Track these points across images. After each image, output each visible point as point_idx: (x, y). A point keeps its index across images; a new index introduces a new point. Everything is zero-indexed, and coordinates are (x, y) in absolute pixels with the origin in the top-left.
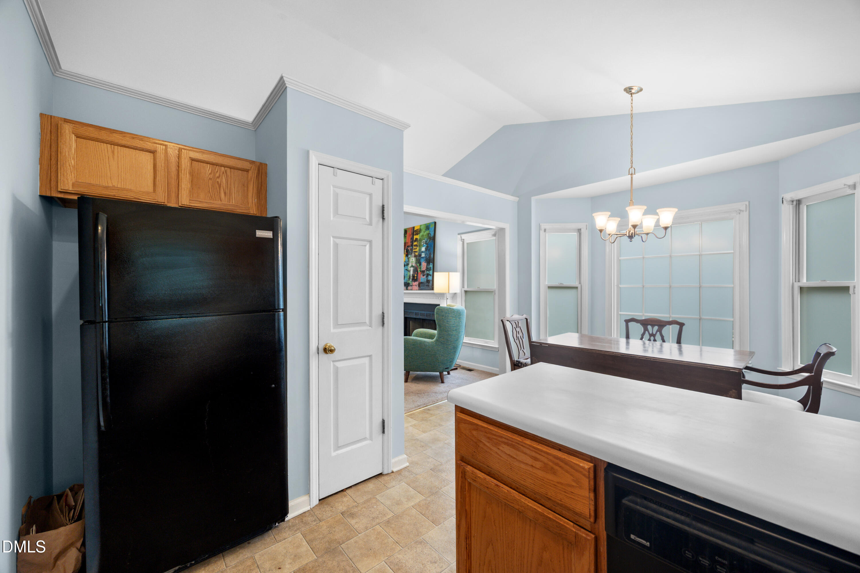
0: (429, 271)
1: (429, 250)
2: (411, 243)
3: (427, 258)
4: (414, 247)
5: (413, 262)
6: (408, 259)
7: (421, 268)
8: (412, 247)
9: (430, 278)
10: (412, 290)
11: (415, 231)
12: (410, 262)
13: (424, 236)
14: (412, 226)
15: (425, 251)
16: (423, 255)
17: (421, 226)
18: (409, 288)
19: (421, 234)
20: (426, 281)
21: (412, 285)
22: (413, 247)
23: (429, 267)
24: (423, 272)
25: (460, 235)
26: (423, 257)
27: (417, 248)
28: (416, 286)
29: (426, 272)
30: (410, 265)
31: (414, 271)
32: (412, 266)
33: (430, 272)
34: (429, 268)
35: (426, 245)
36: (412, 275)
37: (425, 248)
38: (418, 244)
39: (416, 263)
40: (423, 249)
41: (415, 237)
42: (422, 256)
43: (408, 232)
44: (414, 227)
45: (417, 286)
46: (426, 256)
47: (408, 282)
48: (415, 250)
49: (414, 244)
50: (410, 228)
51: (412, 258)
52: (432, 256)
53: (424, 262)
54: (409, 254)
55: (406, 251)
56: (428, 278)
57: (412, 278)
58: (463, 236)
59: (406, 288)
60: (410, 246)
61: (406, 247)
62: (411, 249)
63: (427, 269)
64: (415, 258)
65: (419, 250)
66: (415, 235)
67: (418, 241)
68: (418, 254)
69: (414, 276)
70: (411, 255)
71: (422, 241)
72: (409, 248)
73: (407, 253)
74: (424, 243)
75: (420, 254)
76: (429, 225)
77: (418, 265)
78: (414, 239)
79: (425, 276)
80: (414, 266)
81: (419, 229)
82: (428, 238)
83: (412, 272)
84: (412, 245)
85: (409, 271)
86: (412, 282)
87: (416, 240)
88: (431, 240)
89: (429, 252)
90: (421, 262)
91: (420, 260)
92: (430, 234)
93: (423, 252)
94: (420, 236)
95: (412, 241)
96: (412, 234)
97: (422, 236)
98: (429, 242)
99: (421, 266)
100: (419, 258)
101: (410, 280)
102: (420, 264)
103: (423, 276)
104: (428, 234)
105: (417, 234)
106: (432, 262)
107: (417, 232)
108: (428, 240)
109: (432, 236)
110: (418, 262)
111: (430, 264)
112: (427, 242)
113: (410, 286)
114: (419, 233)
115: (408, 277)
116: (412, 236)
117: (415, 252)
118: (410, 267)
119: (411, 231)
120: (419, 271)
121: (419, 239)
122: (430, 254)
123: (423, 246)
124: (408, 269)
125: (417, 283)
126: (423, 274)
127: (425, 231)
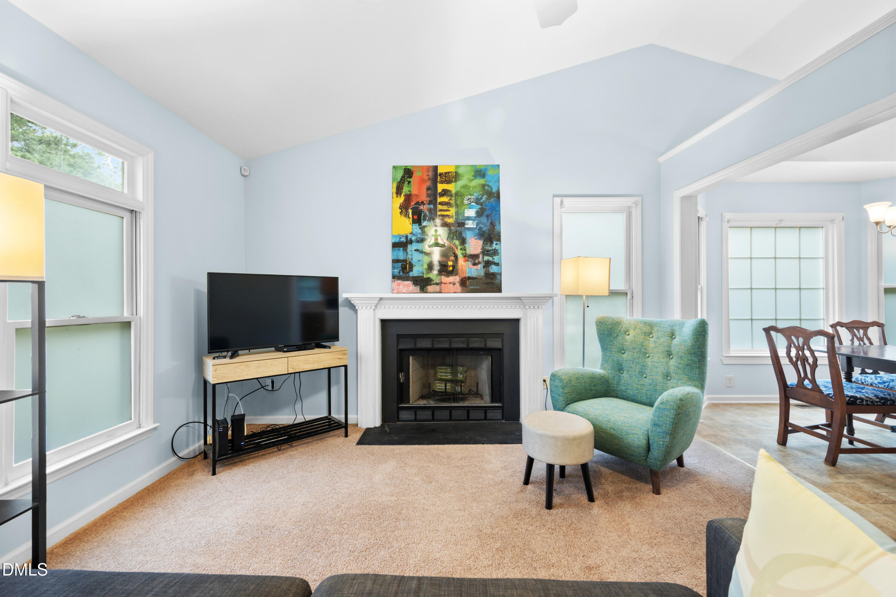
0: (492, 257)
1: (487, 216)
2: (428, 196)
3: (483, 231)
4: (440, 207)
5: (440, 235)
6: (423, 228)
7: (465, 250)
8: (432, 206)
9: (493, 269)
10: (441, 292)
11: (441, 174)
12: (427, 235)
13: (471, 188)
14: (431, 163)
15: (476, 217)
16: (470, 224)
17: (457, 167)
18: (430, 288)
19: (460, 183)
20: (483, 274)
21: (441, 283)
22: (435, 207)
23: (490, 248)
24: (474, 257)
25: (560, 198)
26: (469, 229)
27: (450, 209)
28: (454, 284)
29: (483, 258)
30: (430, 240)
31: (444, 255)
32: (437, 244)
33: (494, 257)
34: (490, 250)
35: (479, 207)
36: (440, 262)
37: (477, 212)
38: (452, 202)
39: (450, 237)
40: (471, 213)
41: (441, 187)
42: (466, 226)
43: (417, 174)
44: (436, 168)
45: (458, 285)
46: (480, 227)
47: (425, 277)
48: (443, 213)
49: (440, 200)
50: (421, 168)
51: (436, 228)
52: (497, 227)
53: (476, 239)
54: (424, 220)
55: (410, 211)
56: (490, 268)
57: (437, 268)
58: (565, 200)
59: (418, 288)
60: (425, 202)
61: (413, 204)
62: (430, 210)
63: (485, 252)
64: (446, 229)
65: (457, 214)
66: (442, 182)
67: (451, 196)
68: (455, 221)
69: (443, 263)
70: (432, 222)
71: (463, 197)
72: (421, 207)
73: (416, 217)
74: (470, 202)
75: (461, 221)
76: (483, 168)
77: (457, 242)
78: (439, 190)
79: (479, 266)
80: (442, 244)
81: (451, 172)
82: (481, 193)
83: (436, 256)
84: (433, 201)
85: (428, 254)
86: (439, 277)
87: (445, 193)
88: (493, 199)
89: (488, 220)
90: (464, 238)
91: (461, 233)
92: (488, 186)
93: (469, 218)
94: (455, 186)
95: (433, 194)
96: (429, 179)
97: (465, 187)
98: (485, 202)
99: (467, 246)
100: (458, 228)
101: (431, 272)
102: (463, 241)
103: (475, 264)
104: (483, 186)
105: (449, 182)
106: (499, 240)
107: (446, 177)
108: (484, 197)
109: (494, 190)
110: (455, 238)
111: (495, 243)
112: (480, 200)
113: (434, 284)
114: (454, 180)
115: (426, 266)
116: (429, 183)
117: (444, 216)
118: (429, 246)
119: (426, 174)
120: (460, 256)
121: (454, 192)
122: (492, 224)
123: (469, 206)
124: (424, 251)
125: (456, 279)
126: (475, 261)
127: (472, 178)
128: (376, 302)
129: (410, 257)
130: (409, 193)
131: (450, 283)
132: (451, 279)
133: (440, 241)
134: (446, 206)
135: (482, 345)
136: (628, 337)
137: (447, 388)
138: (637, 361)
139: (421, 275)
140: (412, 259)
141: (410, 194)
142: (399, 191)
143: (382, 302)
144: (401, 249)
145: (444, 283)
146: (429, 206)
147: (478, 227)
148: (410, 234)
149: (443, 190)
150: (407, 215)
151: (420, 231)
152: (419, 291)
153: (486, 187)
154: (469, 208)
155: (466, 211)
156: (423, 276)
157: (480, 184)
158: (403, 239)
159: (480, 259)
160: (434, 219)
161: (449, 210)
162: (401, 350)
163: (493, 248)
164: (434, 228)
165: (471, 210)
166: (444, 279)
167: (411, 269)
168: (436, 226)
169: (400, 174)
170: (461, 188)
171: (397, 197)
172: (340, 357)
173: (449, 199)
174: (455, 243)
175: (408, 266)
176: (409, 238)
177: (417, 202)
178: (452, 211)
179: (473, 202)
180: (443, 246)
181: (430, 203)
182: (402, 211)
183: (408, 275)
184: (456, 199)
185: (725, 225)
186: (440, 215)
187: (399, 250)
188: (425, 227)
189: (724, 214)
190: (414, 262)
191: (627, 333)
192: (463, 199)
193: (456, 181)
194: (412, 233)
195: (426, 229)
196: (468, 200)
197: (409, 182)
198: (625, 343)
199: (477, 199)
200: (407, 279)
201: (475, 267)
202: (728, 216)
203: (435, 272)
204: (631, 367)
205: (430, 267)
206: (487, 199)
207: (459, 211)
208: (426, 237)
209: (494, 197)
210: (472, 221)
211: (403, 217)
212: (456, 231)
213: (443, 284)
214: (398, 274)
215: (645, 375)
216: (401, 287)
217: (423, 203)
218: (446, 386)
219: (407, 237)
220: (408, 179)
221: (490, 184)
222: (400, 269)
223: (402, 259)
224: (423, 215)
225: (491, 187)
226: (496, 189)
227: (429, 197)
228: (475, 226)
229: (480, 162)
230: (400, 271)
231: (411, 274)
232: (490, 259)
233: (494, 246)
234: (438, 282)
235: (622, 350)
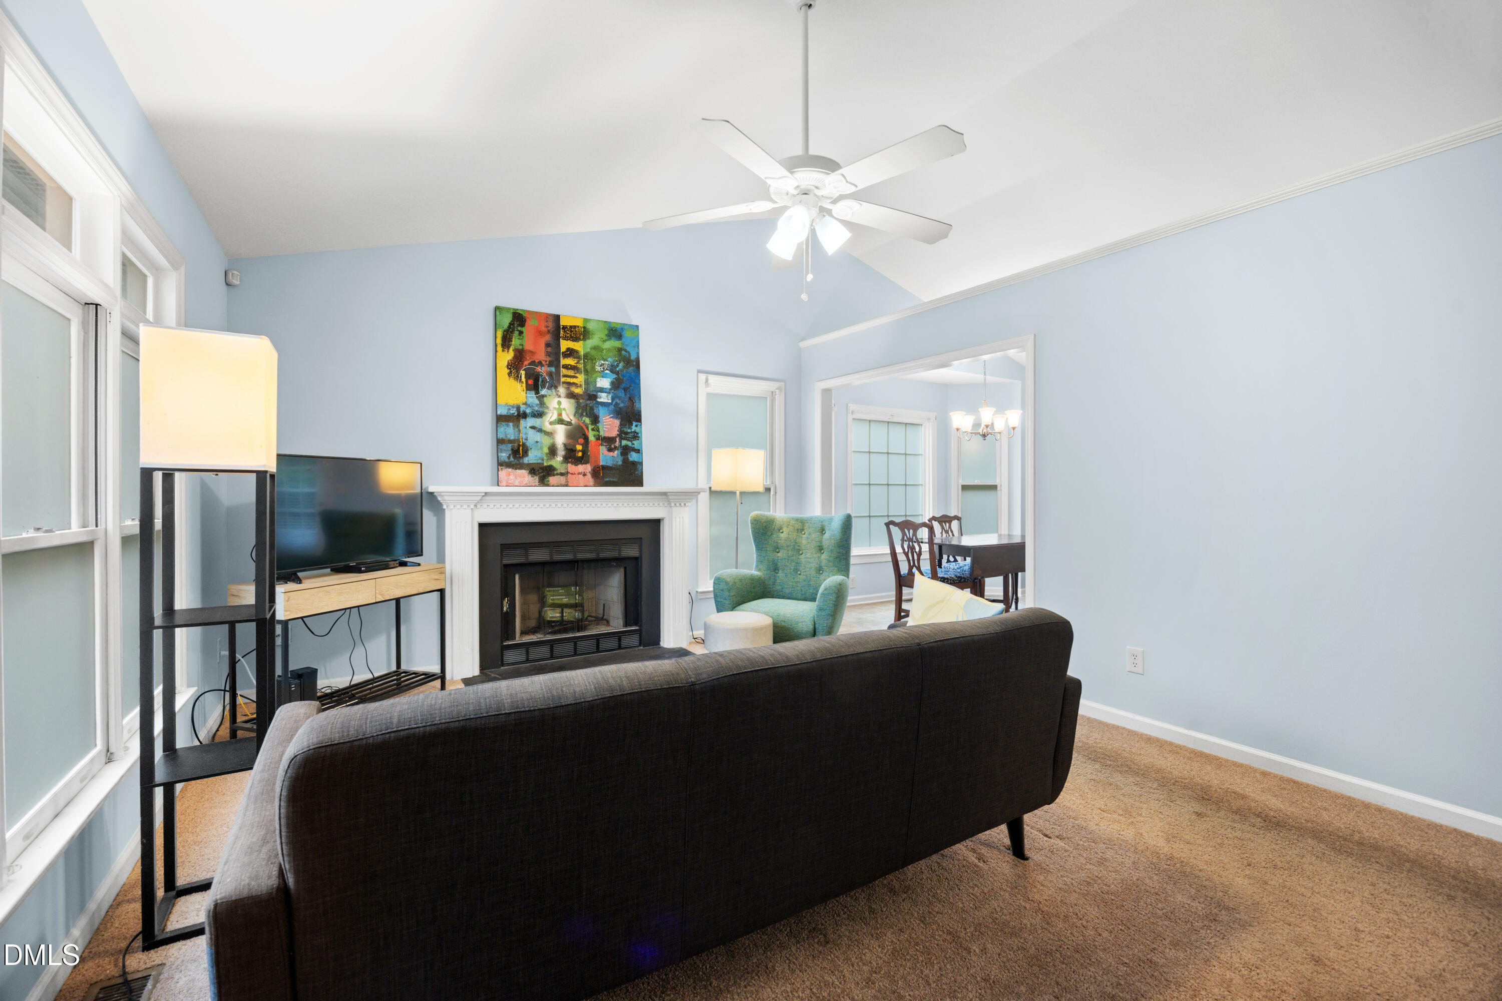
0: (631, 441)
1: (625, 390)
2: (548, 354)
3: (620, 408)
4: (564, 371)
5: (564, 409)
6: (541, 398)
7: (598, 431)
8: (553, 369)
9: (633, 457)
10: (567, 486)
11: (564, 327)
12: (547, 408)
13: (604, 351)
14: (551, 310)
15: (610, 389)
16: (604, 398)
17: (586, 320)
18: (552, 480)
19: (590, 343)
20: (620, 463)
21: (568, 473)
22: (558, 371)
23: (629, 431)
24: (609, 441)
25: (705, 375)
26: (603, 404)
27: (577, 375)
28: (585, 475)
29: (620, 442)
30: (552, 416)
31: (570, 435)
32: (561, 421)
33: (634, 442)
34: (629, 433)
35: (615, 376)
36: (565, 445)
37: (612, 383)
38: (581, 366)
39: (579, 413)
40: (604, 383)
41: (565, 345)
42: (599, 400)
43: (532, 323)
44: (557, 318)
45: (589, 476)
46: (616, 402)
47: (545, 464)
48: (569, 380)
49: (564, 361)
50: (538, 315)
51: (559, 399)
52: (636, 405)
53: (611, 417)
54: (543, 387)
55: (523, 373)
56: (629, 456)
57: (561, 453)
58: (712, 378)
59: (536, 479)
60: (543, 363)
61: (526, 363)
62: (550, 374)
63: (622, 434)
64: (572, 401)
65: (587, 382)
66: (566, 338)
67: (579, 358)
68: (584, 392)
69: (569, 447)
70: (554, 390)
71: (594, 361)
72: (539, 369)
73: (531, 382)
74: (604, 369)
75: (592, 393)
76: (619, 326)
77: (587, 420)
78: (563, 348)
79: (616, 452)
80: (568, 422)
81: (578, 327)
82: (617, 359)
83: (560, 437)
84: (555, 363)
85: (550, 434)
86: (565, 465)
87: (571, 353)
88: (632, 368)
89: (626, 395)
90: (596, 415)
91: (592, 409)
92: (626, 351)
93: (602, 390)
94: (584, 346)
95: (555, 355)
96: (549, 331)
97: (596, 348)
98: (622, 371)
99: (600, 425)
100: (589, 402)
101: (554, 458)
102: (595, 420)
103: (610, 450)
104: (620, 350)
105: (576, 339)
106: (639, 420)
107: (571, 331)
108: (620, 365)
109: (633, 357)
110: (585, 414)
111: (634, 424)
112: (616, 368)
113: (557, 474)
114: (582, 337)
115: (546, 450)
116: (548, 338)
117: (569, 384)
118: (551, 423)
119: (543, 324)
120: (591, 438)
121: (582, 353)
122: (631, 400)
123: (602, 375)
124: (544, 429)
125: (588, 468)
126: (610, 446)
127: (605, 338)
128: (479, 498)
129: (524, 437)
130: (521, 347)
131: (579, 474)
132: (581, 468)
133: (565, 417)
134: (573, 372)
135: (615, 554)
136: (782, 535)
137: (564, 615)
138: (792, 558)
139: (539, 461)
140: (526, 439)
141: (523, 350)
142: (506, 342)
143: (487, 498)
144: (511, 424)
145: (572, 474)
146: (548, 369)
147: (614, 403)
148: (523, 404)
149: (568, 349)
150: (518, 378)
151: (537, 402)
152: (537, 484)
153: (623, 352)
154: (603, 377)
155: (598, 380)
156: (543, 464)
157: (615, 348)
158: (513, 411)
159: (617, 444)
160: (556, 387)
161: (577, 377)
162: (506, 566)
163: (633, 430)
164: (557, 400)
165: (605, 379)
166: (571, 468)
167: (526, 452)
168: (559, 396)
169: (506, 320)
170: (591, 349)
171: (503, 351)
172: (436, 577)
173: (576, 362)
174: (584, 421)
175: (521, 448)
176: (521, 410)
177: (532, 362)
178: (581, 379)
179: (607, 369)
180: (569, 424)
181: (550, 364)
182: (511, 372)
183: (521, 461)
184: (585, 363)
185: (850, 417)
186: (564, 383)
187: (508, 426)
188: (543, 396)
189: (849, 405)
190: (529, 443)
191: (781, 531)
192: (595, 364)
193: (584, 339)
194: (525, 404)
195: (545, 399)
196: (601, 366)
197: (521, 333)
198: (780, 541)
199: (612, 366)
200: (520, 466)
201: (611, 454)
202: (852, 407)
203: (559, 458)
204: (786, 566)
205: (553, 451)
206: (624, 367)
207: (589, 380)
208: (546, 410)
209: (633, 366)
210: (606, 394)
211: (512, 380)
212: (587, 405)
213: (569, 475)
214: (507, 460)
215: (799, 572)
216: (512, 477)
217: (540, 364)
218: (562, 613)
219: (518, 408)
220: (519, 328)
221: (628, 349)
222: (510, 452)
223: (512, 438)
224: (540, 379)
225: (629, 352)
226: (636, 356)
227: (549, 356)
228: (610, 401)
229: (616, 318)
230: (510, 455)
231: (526, 460)
232: (629, 443)
233: (634, 428)
234: (563, 472)
235: (777, 549)
